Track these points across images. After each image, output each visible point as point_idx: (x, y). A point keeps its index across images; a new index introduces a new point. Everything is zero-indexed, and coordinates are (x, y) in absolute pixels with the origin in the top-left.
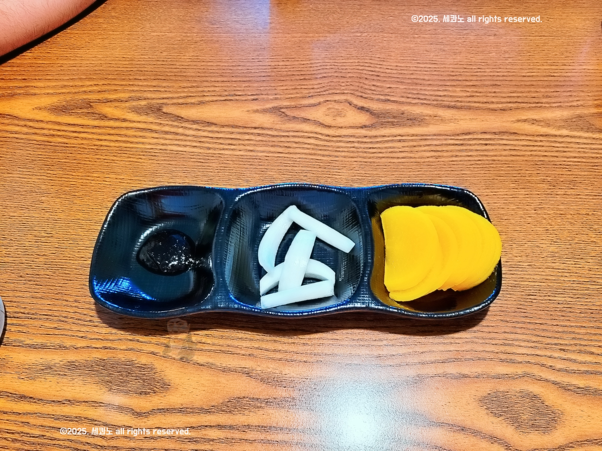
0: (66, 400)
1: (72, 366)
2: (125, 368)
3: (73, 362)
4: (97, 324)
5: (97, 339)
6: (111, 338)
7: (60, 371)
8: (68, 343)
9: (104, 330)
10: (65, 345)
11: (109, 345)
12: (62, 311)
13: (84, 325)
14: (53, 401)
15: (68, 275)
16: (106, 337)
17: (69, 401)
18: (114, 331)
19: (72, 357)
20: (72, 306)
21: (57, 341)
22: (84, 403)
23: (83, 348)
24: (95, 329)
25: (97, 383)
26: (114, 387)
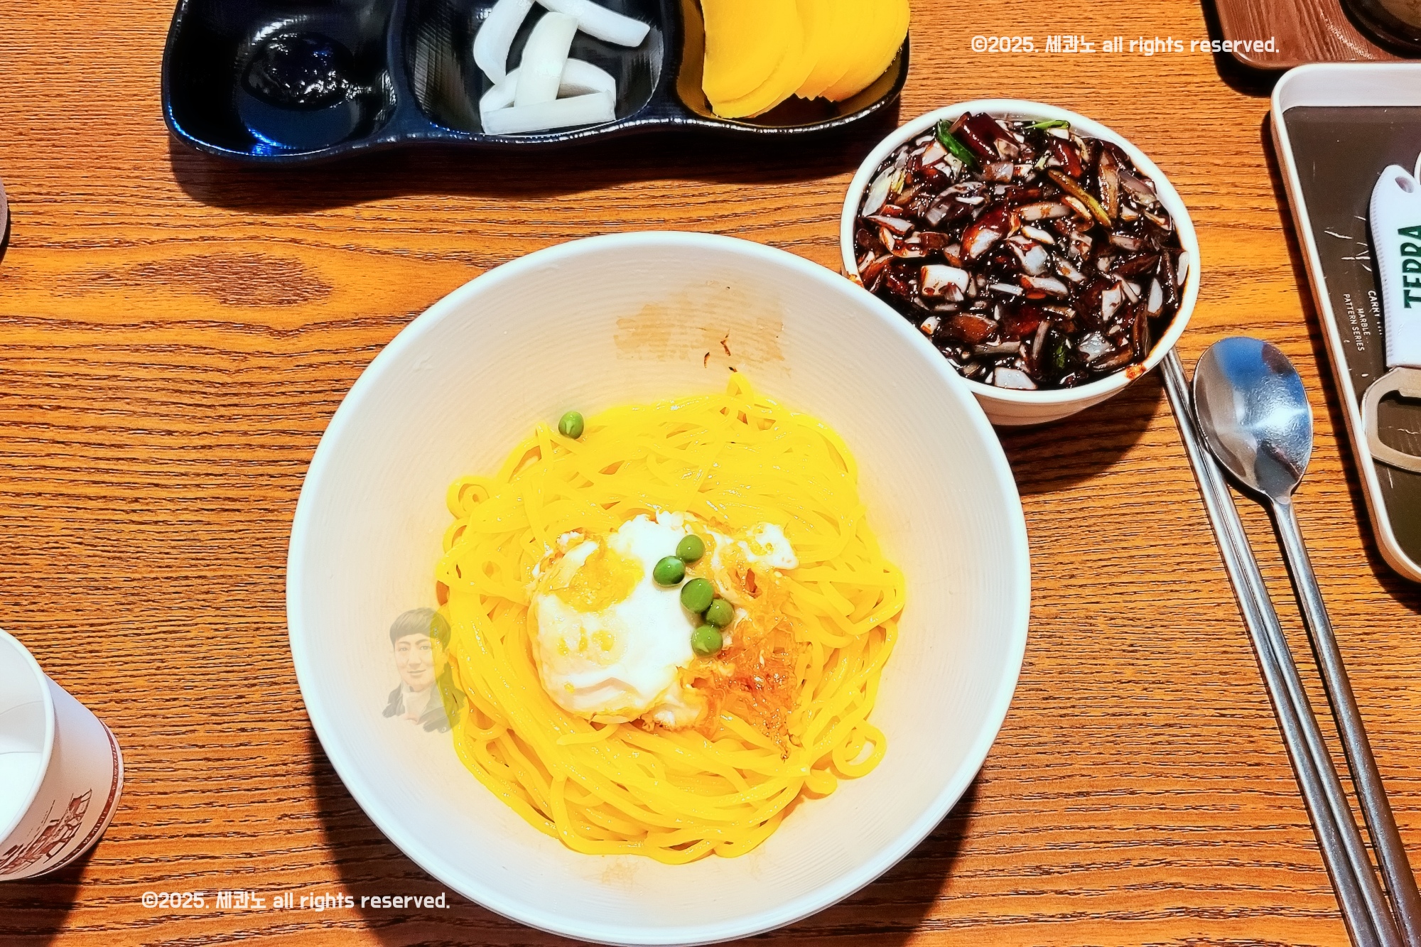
0: (147, 322)
1: (149, 271)
2: (245, 267)
3: (151, 264)
4: (183, 202)
5: (185, 226)
6: (212, 223)
7: (128, 280)
8: (133, 236)
9: (197, 212)
10: (128, 240)
11: (211, 233)
12: (112, 186)
13: (159, 206)
14: (124, 325)
15: (114, 127)
16: (203, 222)
17: (153, 323)
18: (217, 211)
19: (145, 256)
20: (129, 177)
21: (113, 234)
22: (180, 324)
23: (164, 241)
24: (182, 211)
25: (198, 293)
26: (230, 297)
